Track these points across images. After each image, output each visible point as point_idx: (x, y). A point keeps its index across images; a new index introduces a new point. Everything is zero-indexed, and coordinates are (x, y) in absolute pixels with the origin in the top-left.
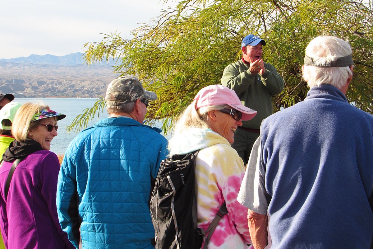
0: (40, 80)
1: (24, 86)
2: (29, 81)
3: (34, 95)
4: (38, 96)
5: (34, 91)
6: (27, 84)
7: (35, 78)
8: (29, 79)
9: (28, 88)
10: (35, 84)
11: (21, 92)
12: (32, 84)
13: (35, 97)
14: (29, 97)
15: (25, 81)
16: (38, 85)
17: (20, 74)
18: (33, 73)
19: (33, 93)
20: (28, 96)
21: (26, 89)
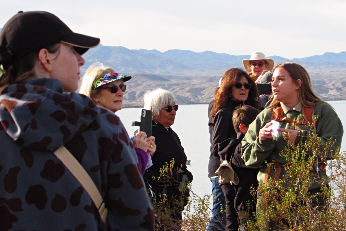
0: (343, 80)
1: (328, 88)
2: (331, 82)
3: (340, 97)
4: (344, 98)
5: (339, 93)
6: (330, 85)
7: (337, 78)
8: (330, 80)
9: (332, 89)
10: (339, 85)
11: (325, 94)
12: (336, 85)
13: (342, 100)
14: (335, 100)
15: (327, 82)
16: (342, 85)
17: (317, 75)
18: (331, 72)
19: (339, 95)
20: (333, 99)
21: (330, 91)
